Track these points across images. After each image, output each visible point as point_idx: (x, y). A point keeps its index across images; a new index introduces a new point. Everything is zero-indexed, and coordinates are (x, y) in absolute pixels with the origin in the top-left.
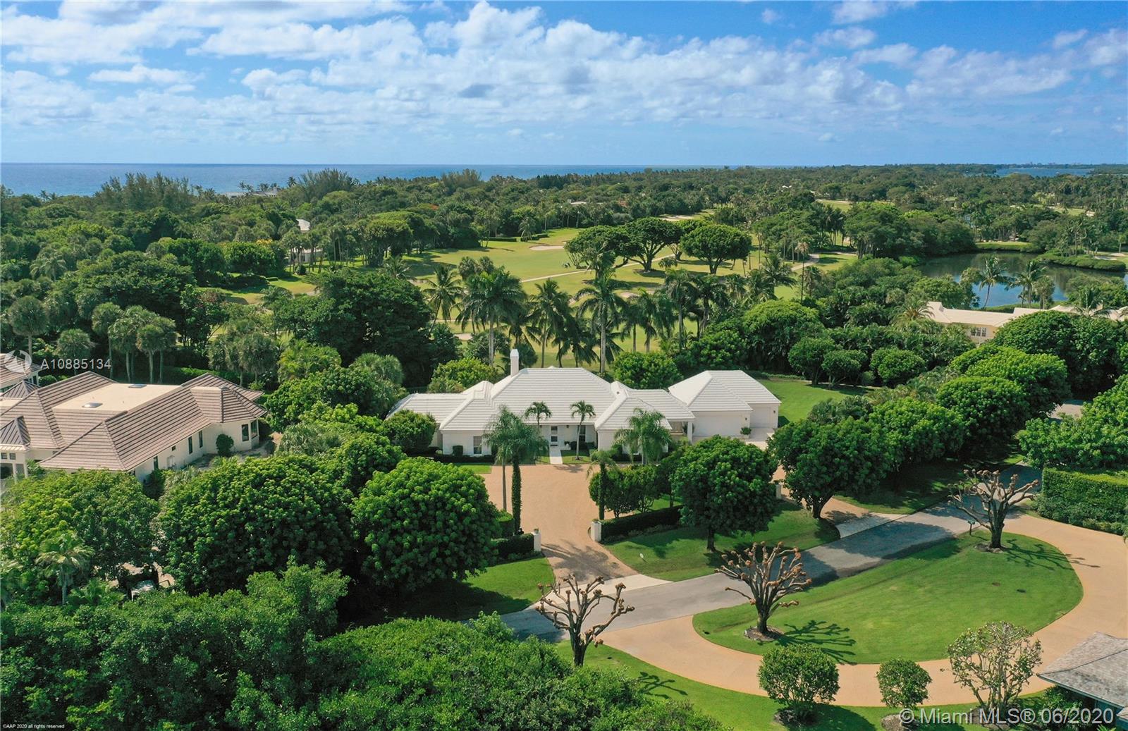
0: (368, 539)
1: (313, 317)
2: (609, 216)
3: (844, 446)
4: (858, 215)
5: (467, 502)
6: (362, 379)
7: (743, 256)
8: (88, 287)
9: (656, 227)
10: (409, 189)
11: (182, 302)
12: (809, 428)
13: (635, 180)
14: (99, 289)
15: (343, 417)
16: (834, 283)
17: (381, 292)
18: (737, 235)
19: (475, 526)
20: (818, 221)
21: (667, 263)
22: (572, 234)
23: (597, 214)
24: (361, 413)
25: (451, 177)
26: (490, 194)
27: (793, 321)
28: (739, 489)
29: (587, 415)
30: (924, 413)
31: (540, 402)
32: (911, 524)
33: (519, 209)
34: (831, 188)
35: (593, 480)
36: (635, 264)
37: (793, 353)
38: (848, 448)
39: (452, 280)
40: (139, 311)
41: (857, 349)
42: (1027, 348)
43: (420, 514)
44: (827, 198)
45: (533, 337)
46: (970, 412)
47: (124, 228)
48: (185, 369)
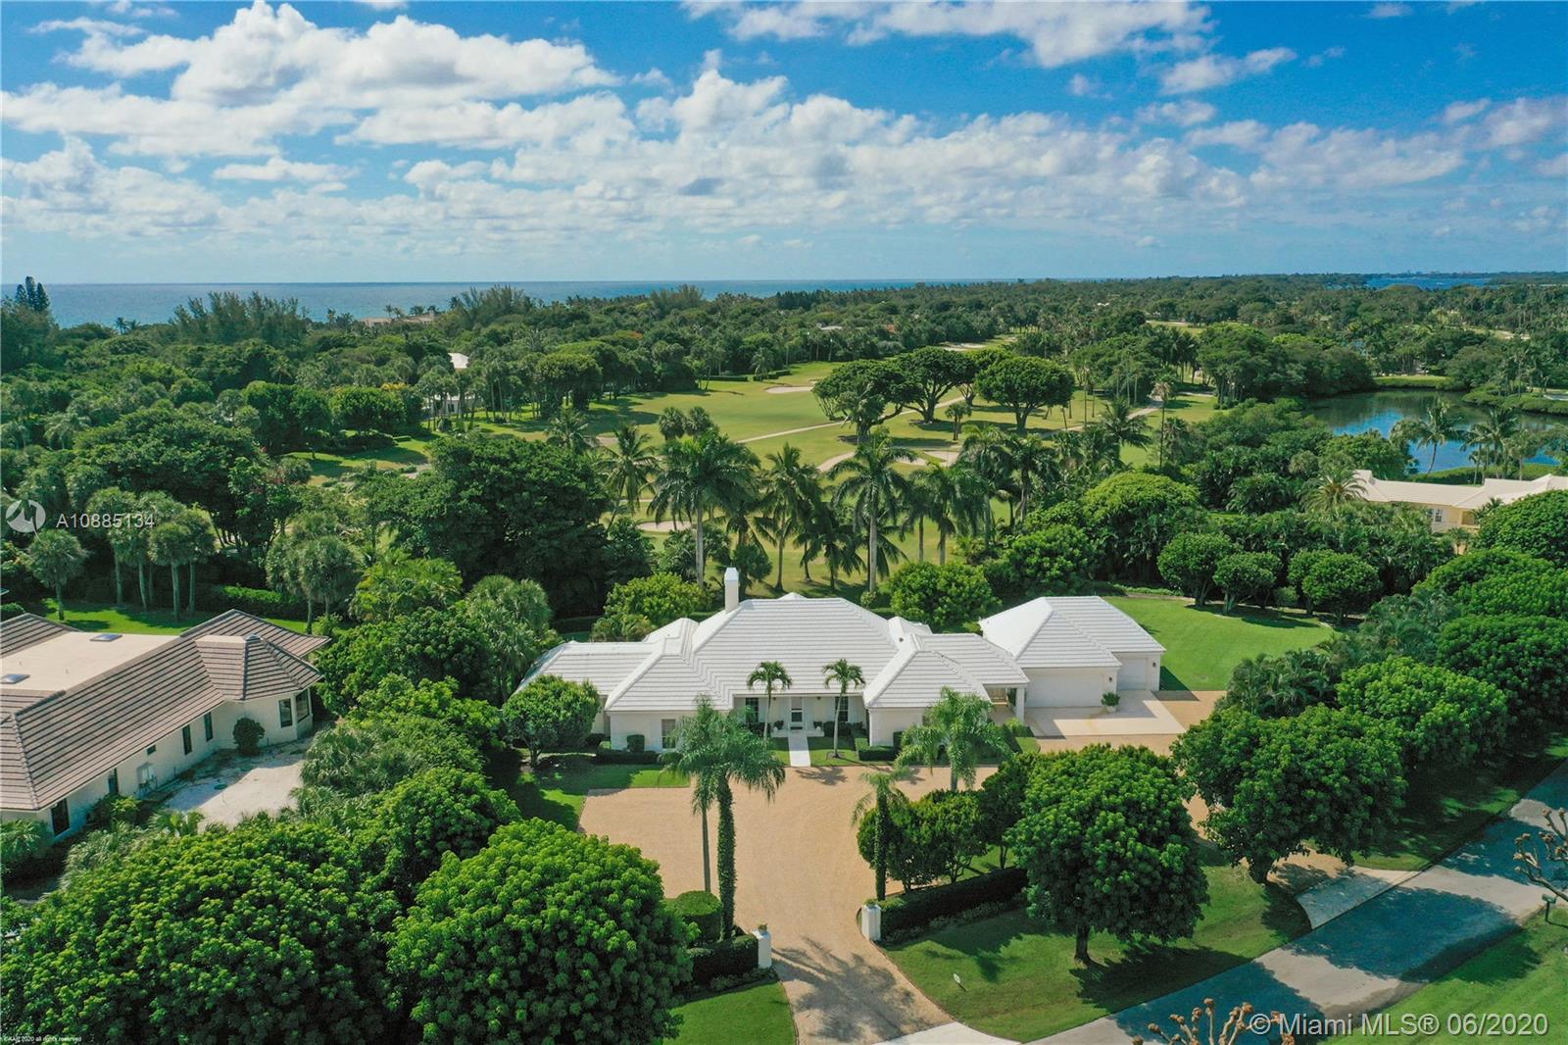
0: (416, 1012)
1: (420, 511)
2: (873, 345)
3: (1322, 766)
4: (1216, 342)
5: (620, 926)
6: (466, 634)
7: (1064, 400)
8: (85, 463)
9: (941, 360)
10: (608, 312)
11: (231, 484)
12: (1254, 730)
13: (904, 297)
14: (102, 466)
15: (427, 706)
16: (1205, 442)
17: (529, 469)
18: (1055, 371)
19: (634, 976)
20: (1161, 350)
21: (957, 410)
22: (824, 371)
23: (856, 343)
24: (459, 695)
25: (664, 295)
26: (714, 317)
27: (1161, 506)
28: (1142, 866)
29: (851, 684)
30: (1440, 688)
31: (772, 662)
32: (1428, 895)
33: (750, 338)
34: (1162, 305)
35: (865, 824)
36: (911, 412)
37: (1164, 558)
38: (1329, 770)
39: (641, 448)
40: (160, 499)
41: (1265, 550)
42: (1539, 549)
43: (523, 957)
44: (1157, 319)
45: (765, 535)
46: (1505, 679)
47: (204, 369)
48: (229, 589)
